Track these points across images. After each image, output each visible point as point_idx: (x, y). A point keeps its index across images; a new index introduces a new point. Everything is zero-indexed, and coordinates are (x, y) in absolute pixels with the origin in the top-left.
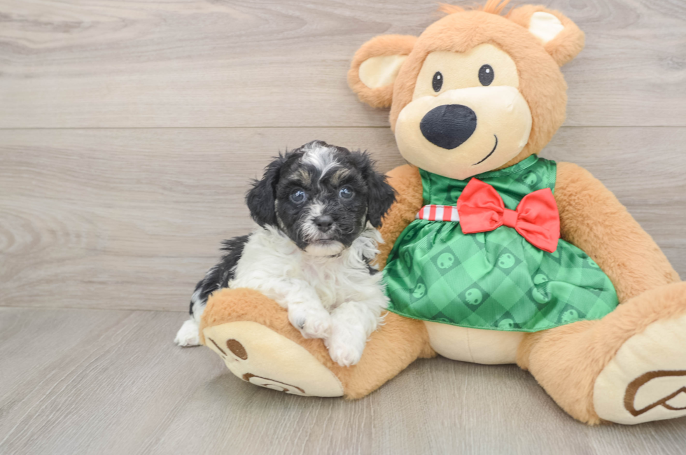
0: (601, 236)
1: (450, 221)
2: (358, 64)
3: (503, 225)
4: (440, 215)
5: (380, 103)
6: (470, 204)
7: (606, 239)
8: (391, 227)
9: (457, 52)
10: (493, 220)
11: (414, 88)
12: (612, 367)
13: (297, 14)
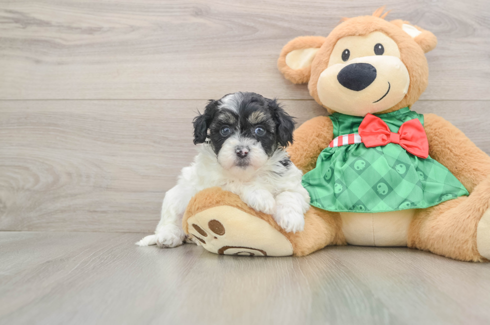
0: (458, 154)
1: (354, 144)
2: (285, 54)
3: (391, 142)
4: (346, 140)
6: (367, 130)
7: (462, 155)
9: (360, 35)
10: (383, 140)
11: (328, 62)
13: (252, 24)
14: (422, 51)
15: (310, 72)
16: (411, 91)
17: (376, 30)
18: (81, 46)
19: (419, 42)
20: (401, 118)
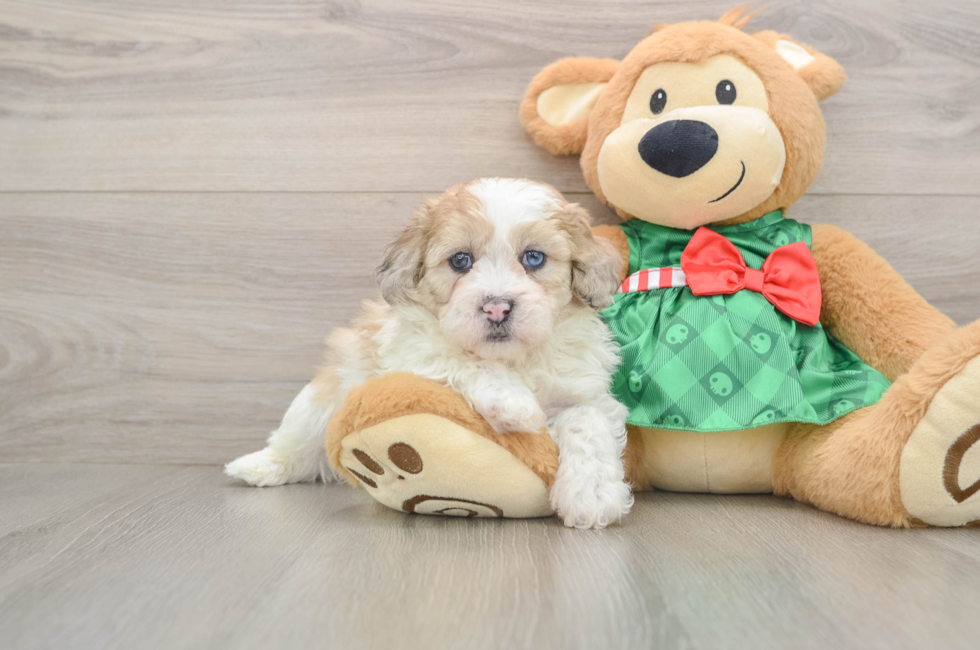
0: (878, 309)
1: (670, 287)
2: (537, 94)
3: (746, 288)
4: (654, 280)
5: (566, 146)
6: (699, 261)
7: (885, 312)
9: (688, 61)
10: (730, 282)
11: (622, 113)
12: (924, 427)
14: (813, 97)
15: (585, 132)
16: (787, 180)
17: (722, 52)
19: (809, 78)
20: (766, 234)
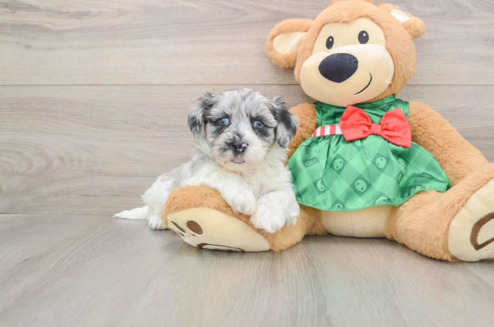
0: (442, 145)
1: (336, 135)
2: (273, 38)
3: (372, 134)
4: (327, 132)
5: (287, 64)
6: (348, 122)
7: (446, 146)
8: (295, 144)
9: (344, 22)
10: (365, 132)
11: (313, 48)
12: (463, 212)
13: (241, 8)
14: (410, 37)
15: (296, 57)
16: (395, 80)
17: (361, 17)
18: (69, 31)
19: (407, 27)
20: (385, 107)
